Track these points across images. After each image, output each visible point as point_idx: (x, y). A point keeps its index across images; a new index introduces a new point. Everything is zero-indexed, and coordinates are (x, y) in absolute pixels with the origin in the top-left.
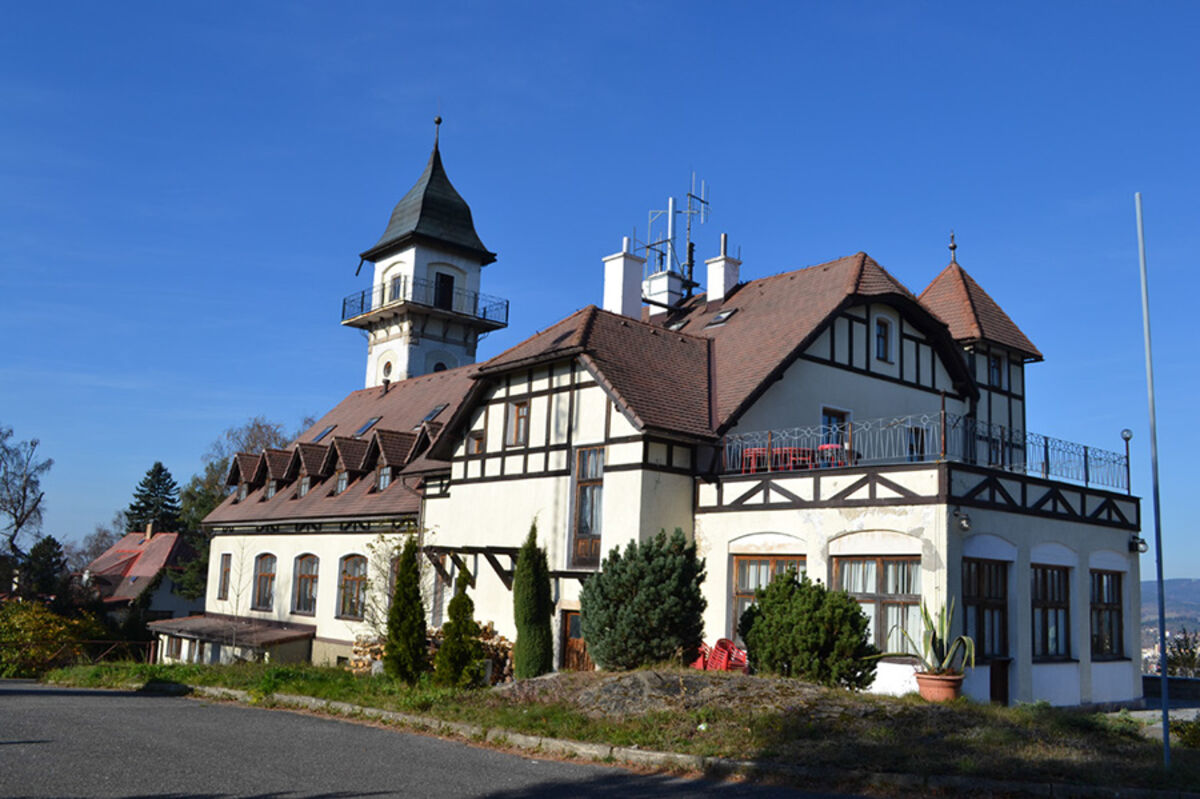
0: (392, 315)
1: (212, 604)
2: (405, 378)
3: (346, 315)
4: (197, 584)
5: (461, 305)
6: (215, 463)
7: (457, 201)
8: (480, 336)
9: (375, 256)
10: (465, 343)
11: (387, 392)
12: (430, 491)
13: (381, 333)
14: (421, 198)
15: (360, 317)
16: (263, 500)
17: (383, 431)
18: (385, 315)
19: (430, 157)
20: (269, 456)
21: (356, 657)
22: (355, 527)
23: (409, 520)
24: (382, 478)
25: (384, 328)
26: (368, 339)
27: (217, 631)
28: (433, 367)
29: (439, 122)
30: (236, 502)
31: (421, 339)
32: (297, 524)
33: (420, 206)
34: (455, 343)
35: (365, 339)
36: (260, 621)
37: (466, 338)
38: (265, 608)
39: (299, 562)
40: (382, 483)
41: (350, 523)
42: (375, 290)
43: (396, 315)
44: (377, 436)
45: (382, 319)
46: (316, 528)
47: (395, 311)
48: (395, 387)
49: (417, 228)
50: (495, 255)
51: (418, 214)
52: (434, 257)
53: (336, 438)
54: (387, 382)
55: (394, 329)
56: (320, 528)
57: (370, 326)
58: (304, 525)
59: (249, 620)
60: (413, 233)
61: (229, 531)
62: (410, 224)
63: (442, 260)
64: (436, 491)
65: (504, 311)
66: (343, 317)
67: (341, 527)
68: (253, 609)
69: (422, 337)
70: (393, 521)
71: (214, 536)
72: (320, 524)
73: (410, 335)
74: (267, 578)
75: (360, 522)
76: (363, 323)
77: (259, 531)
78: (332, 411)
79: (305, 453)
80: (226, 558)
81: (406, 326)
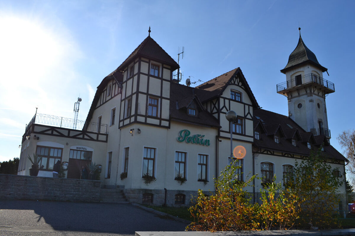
29: (300, 29)
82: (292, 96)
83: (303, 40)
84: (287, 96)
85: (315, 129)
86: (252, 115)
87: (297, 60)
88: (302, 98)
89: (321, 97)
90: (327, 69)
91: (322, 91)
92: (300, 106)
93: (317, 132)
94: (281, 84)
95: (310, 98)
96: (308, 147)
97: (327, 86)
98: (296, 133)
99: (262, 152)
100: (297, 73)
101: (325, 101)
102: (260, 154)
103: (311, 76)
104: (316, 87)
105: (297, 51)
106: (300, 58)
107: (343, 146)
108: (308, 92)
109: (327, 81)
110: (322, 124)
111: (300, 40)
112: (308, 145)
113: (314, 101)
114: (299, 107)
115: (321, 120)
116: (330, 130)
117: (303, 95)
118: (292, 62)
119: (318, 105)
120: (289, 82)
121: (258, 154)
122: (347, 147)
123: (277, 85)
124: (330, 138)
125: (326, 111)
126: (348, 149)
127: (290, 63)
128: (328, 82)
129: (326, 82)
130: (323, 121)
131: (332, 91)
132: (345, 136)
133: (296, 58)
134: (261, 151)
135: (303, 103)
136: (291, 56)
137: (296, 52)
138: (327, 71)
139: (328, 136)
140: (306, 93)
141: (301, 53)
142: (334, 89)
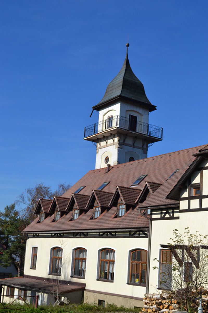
0: (110, 134)
1: (27, 271)
2: (116, 164)
3: (86, 135)
4: (9, 260)
5: (141, 129)
6: (9, 206)
7: (137, 82)
8: (149, 145)
9: (99, 108)
10: (142, 148)
11: (109, 170)
12: (154, 217)
13: (103, 143)
14: (122, 80)
15: (94, 135)
16: (54, 221)
17: (121, 187)
18: (106, 135)
19: (124, 62)
20: (57, 200)
21: (146, 306)
22: (107, 235)
23: (139, 231)
24: (121, 210)
25: (105, 141)
26: (96, 146)
27: (34, 285)
28: (128, 159)
29: (128, 46)
30: (39, 222)
31: (123, 146)
32: (74, 233)
33: (121, 84)
34: (138, 148)
35: (96, 147)
36: (54, 280)
37: (143, 146)
38: (56, 274)
39: (75, 251)
40: (120, 213)
41: (104, 233)
42: (99, 123)
43: (111, 134)
44: (119, 189)
45: (104, 136)
46: (85, 234)
47: (111, 132)
48: (112, 168)
49: (121, 93)
50: (156, 107)
51: (121, 87)
52: (129, 107)
53: (94, 191)
54: (109, 166)
55: (110, 141)
56: (87, 235)
57: (97, 140)
58: (78, 233)
59: (48, 280)
60: (120, 96)
61: (36, 236)
62: (118, 92)
63: (132, 109)
64: (159, 216)
65: (161, 132)
66: (84, 136)
67: (99, 235)
68: (49, 274)
69: (124, 145)
70: (130, 232)
71: (28, 238)
72: (87, 233)
73: (118, 144)
74: (56, 259)
75: (110, 232)
76: (94, 139)
77: (53, 236)
78: (80, 180)
79: (77, 198)
80: (35, 249)
81: (116, 139)
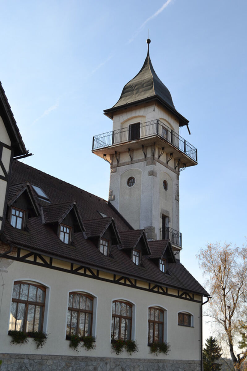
82: (118, 162)
83: (152, 62)
84: (110, 161)
85: (154, 228)
86: (7, 170)
87: (136, 94)
88: (136, 166)
89: (170, 169)
90: (188, 122)
91: (175, 160)
92: (131, 181)
93: (156, 235)
94: (102, 136)
95: (150, 168)
96: (134, 261)
97: (185, 151)
98: (110, 227)
99: (21, 256)
100: (133, 118)
101: (178, 178)
102: (15, 262)
103: (155, 125)
104: (163, 149)
105: (138, 80)
106: (142, 92)
107: (206, 272)
108: (149, 155)
109: (185, 141)
110: (169, 222)
111: (148, 61)
112: (134, 257)
113: (158, 176)
114: (130, 184)
115: (168, 212)
116: (181, 234)
117: (139, 161)
118: (128, 97)
119: (165, 184)
120: (115, 132)
121: (10, 260)
122: (212, 274)
123: (94, 137)
124: (180, 250)
125: (179, 198)
126: (213, 277)
127: (123, 99)
128: (186, 143)
129: (183, 144)
130: (170, 216)
131: (193, 163)
132: (210, 252)
133: (135, 92)
134: (19, 255)
135: (136, 177)
136: (127, 88)
137: (136, 81)
138: (187, 125)
139: (178, 245)
140: (144, 157)
141: (145, 83)
142: (197, 160)
